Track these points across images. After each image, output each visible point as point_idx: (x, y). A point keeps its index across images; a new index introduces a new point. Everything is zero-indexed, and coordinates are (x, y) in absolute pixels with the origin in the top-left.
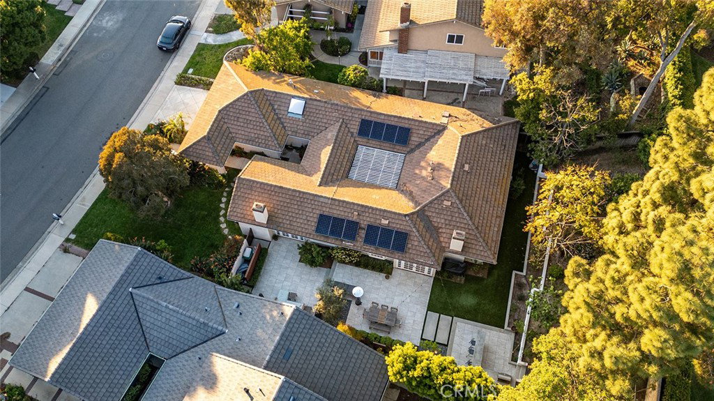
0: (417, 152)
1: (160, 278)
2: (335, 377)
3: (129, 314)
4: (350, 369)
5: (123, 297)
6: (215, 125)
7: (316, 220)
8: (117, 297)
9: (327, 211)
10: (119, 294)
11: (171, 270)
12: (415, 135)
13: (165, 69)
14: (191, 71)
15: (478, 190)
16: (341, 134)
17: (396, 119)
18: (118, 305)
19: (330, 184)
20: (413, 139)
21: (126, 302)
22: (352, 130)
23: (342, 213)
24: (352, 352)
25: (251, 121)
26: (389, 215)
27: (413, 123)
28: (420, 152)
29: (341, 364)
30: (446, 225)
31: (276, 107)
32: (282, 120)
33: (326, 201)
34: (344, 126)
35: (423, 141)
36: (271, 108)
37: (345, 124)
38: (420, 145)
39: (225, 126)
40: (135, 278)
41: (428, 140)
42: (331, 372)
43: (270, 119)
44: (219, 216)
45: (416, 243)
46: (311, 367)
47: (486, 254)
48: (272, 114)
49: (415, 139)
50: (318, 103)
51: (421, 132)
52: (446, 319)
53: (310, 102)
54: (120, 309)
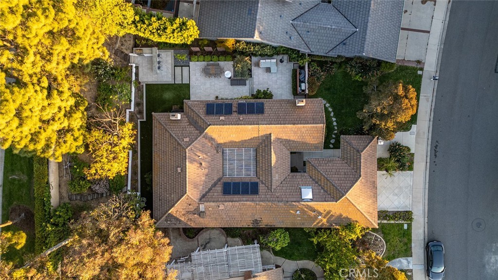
0: (216, 179)
1: (344, 44)
2: (223, 14)
3: (352, 17)
4: (217, 22)
5: (360, 24)
6: (358, 164)
7: (266, 110)
8: (363, 22)
9: (260, 116)
10: (363, 25)
11: (340, 52)
12: (219, 191)
13: (426, 224)
14: (406, 227)
15: (170, 158)
16: (269, 179)
17: (235, 199)
18: (360, 18)
19: (264, 138)
20: (220, 188)
21: (357, 22)
22: (263, 185)
23: (250, 117)
24: (219, 31)
25: (335, 174)
26: (221, 123)
27: (223, 199)
28: (213, 179)
29: (222, 22)
30: (185, 128)
31: (322, 191)
32: (314, 182)
33: (262, 122)
34: (270, 187)
35: (213, 188)
36: (326, 189)
37: (269, 188)
38: (215, 185)
39: (352, 166)
40: (358, 37)
41: (210, 189)
42: (226, 15)
43: (322, 180)
44: (333, 111)
45: (201, 111)
46: (237, 12)
47: (159, 117)
48: (322, 185)
49: (219, 188)
50: (292, 199)
51: (216, 194)
52: (178, 81)
53: (298, 199)
54: (358, 17)
